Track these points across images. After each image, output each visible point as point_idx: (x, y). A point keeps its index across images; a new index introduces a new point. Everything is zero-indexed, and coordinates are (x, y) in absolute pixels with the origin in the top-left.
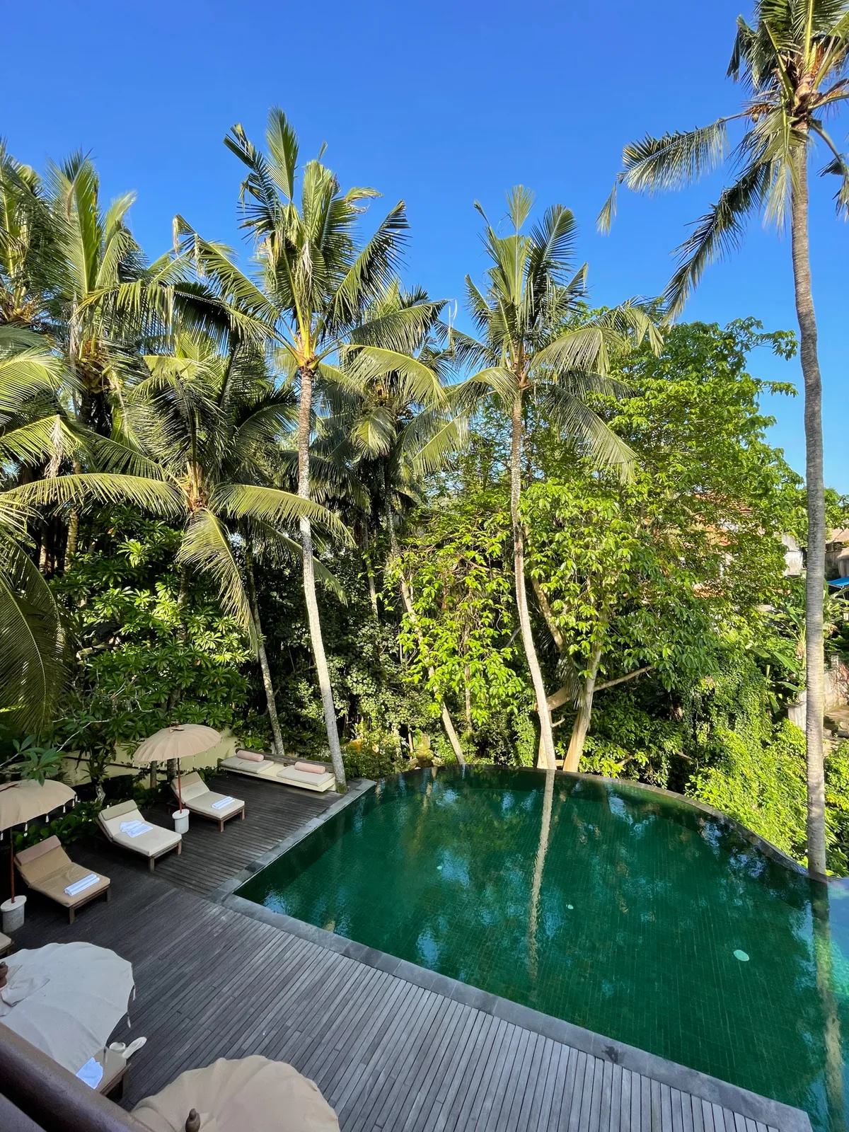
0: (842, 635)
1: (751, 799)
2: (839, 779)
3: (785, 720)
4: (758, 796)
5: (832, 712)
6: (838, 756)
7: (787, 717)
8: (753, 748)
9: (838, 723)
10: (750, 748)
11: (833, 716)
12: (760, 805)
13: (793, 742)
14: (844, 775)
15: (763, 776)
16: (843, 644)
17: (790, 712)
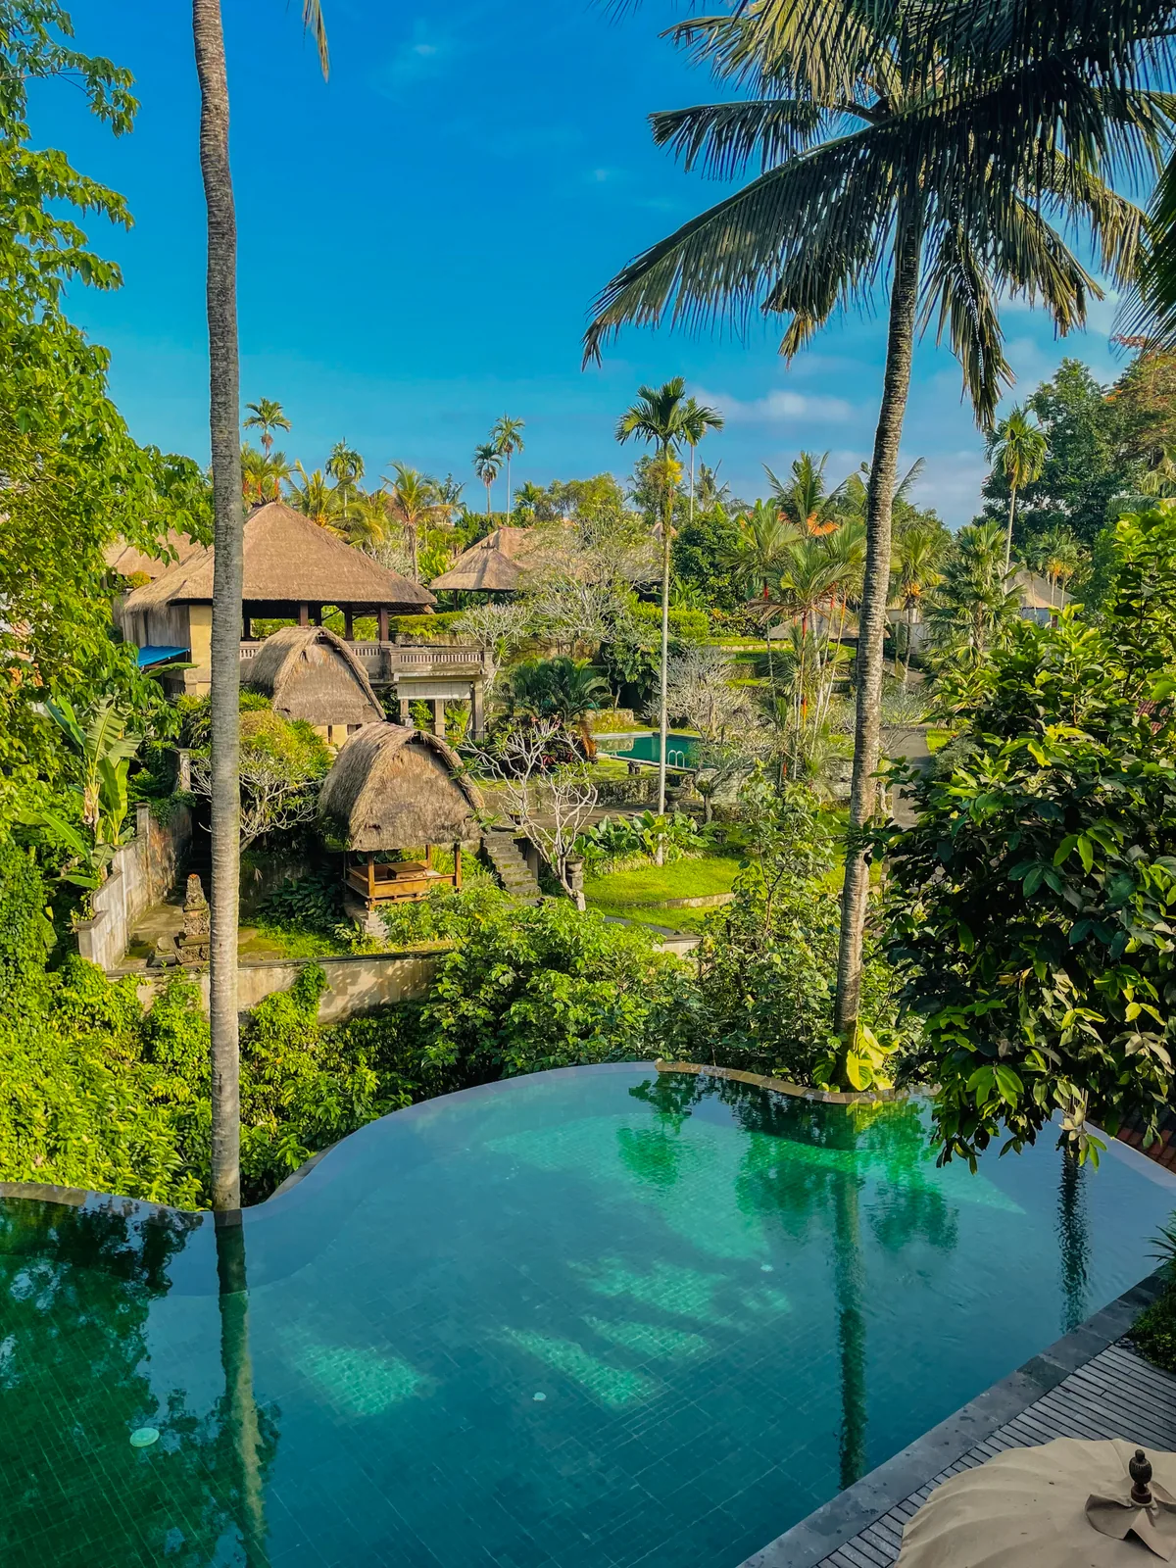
0: (146, 766)
1: (32, 1147)
2: (171, 1047)
3: (72, 957)
4: (47, 1134)
5: (142, 921)
6: (168, 1004)
7: (77, 952)
8: (31, 1034)
9: (155, 941)
10: (24, 1036)
11: (145, 930)
12: (52, 1152)
13: (92, 1000)
14: (179, 1035)
15: (52, 1089)
16: (151, 784)
17: (83, 940)
